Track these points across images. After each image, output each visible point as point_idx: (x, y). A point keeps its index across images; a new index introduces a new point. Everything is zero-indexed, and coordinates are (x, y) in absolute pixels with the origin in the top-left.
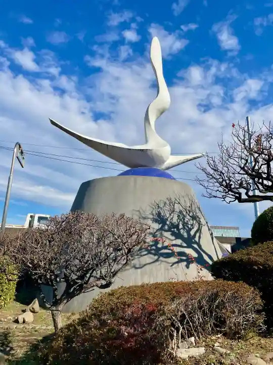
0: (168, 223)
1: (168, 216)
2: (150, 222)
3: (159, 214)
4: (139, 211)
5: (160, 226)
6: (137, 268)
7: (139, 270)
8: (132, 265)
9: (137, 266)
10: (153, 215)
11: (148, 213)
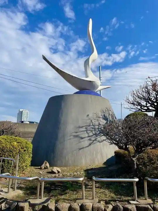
0: (109, 120)
1: (108, 116)
2: (101, 119)
3: (104, 116)
4: (96, 114)
5: (106, 121)
6: (100, 142)
7: (101, 143)
8: (98, 141)
9: (100, 141)
10: (102, 115)
11: (100, 115)
